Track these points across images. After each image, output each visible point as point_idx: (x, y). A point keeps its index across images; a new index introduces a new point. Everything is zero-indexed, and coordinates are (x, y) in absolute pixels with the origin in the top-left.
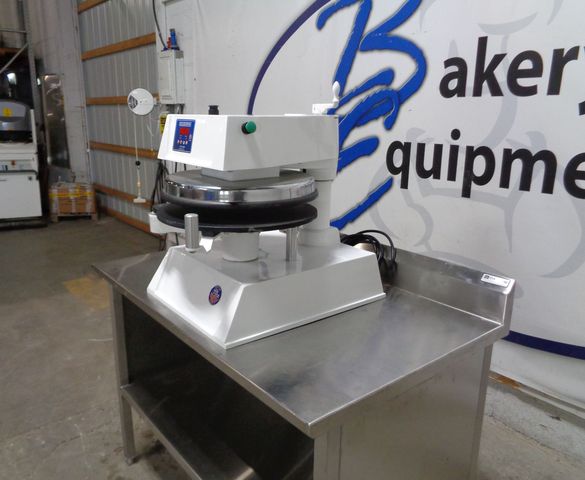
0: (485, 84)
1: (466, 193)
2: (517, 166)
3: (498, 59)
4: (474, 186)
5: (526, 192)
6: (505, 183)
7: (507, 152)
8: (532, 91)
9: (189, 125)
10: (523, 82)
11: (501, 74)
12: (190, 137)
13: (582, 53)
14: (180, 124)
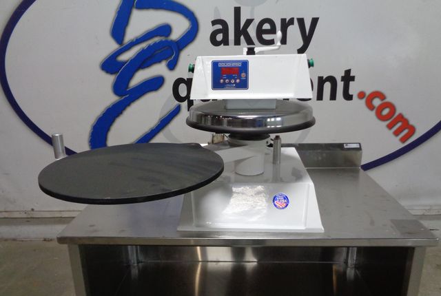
3: (249, 22)
8: (271, 42)
9: (239, 65)
10: (266, 37)
11: (252, 31)
12: (243, 75)
13: (296, 21)
14: (220, 65)
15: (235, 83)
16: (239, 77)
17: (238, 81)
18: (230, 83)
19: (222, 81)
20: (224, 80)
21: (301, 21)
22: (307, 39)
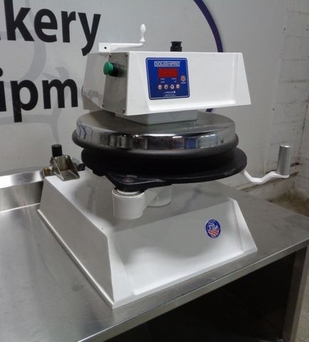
0: (17, 31)
1: (18, 118)
2: (54, 92)
3: (24, 12)
4: (23, 112)
5: (63, 109)
6: (47, 105)
7: (45, 83)
8: (52, 39)
10: (47, 32)
11: (29, 22)
12: (183, 78)
13: (77, 17)
14: (157, 65)
15: (175, 89)
16: (179, 82)
17: (178, 86)
18: (169, 89)
19: (160, 86)
20: (163, 85)
21: (83, 16)
22: (91, 37)
